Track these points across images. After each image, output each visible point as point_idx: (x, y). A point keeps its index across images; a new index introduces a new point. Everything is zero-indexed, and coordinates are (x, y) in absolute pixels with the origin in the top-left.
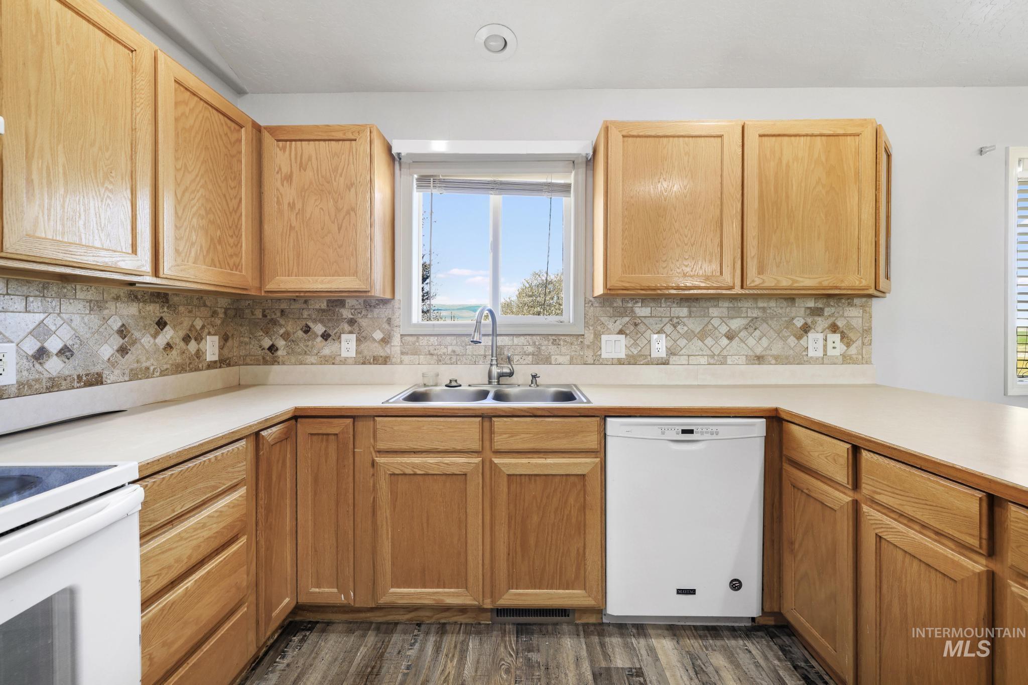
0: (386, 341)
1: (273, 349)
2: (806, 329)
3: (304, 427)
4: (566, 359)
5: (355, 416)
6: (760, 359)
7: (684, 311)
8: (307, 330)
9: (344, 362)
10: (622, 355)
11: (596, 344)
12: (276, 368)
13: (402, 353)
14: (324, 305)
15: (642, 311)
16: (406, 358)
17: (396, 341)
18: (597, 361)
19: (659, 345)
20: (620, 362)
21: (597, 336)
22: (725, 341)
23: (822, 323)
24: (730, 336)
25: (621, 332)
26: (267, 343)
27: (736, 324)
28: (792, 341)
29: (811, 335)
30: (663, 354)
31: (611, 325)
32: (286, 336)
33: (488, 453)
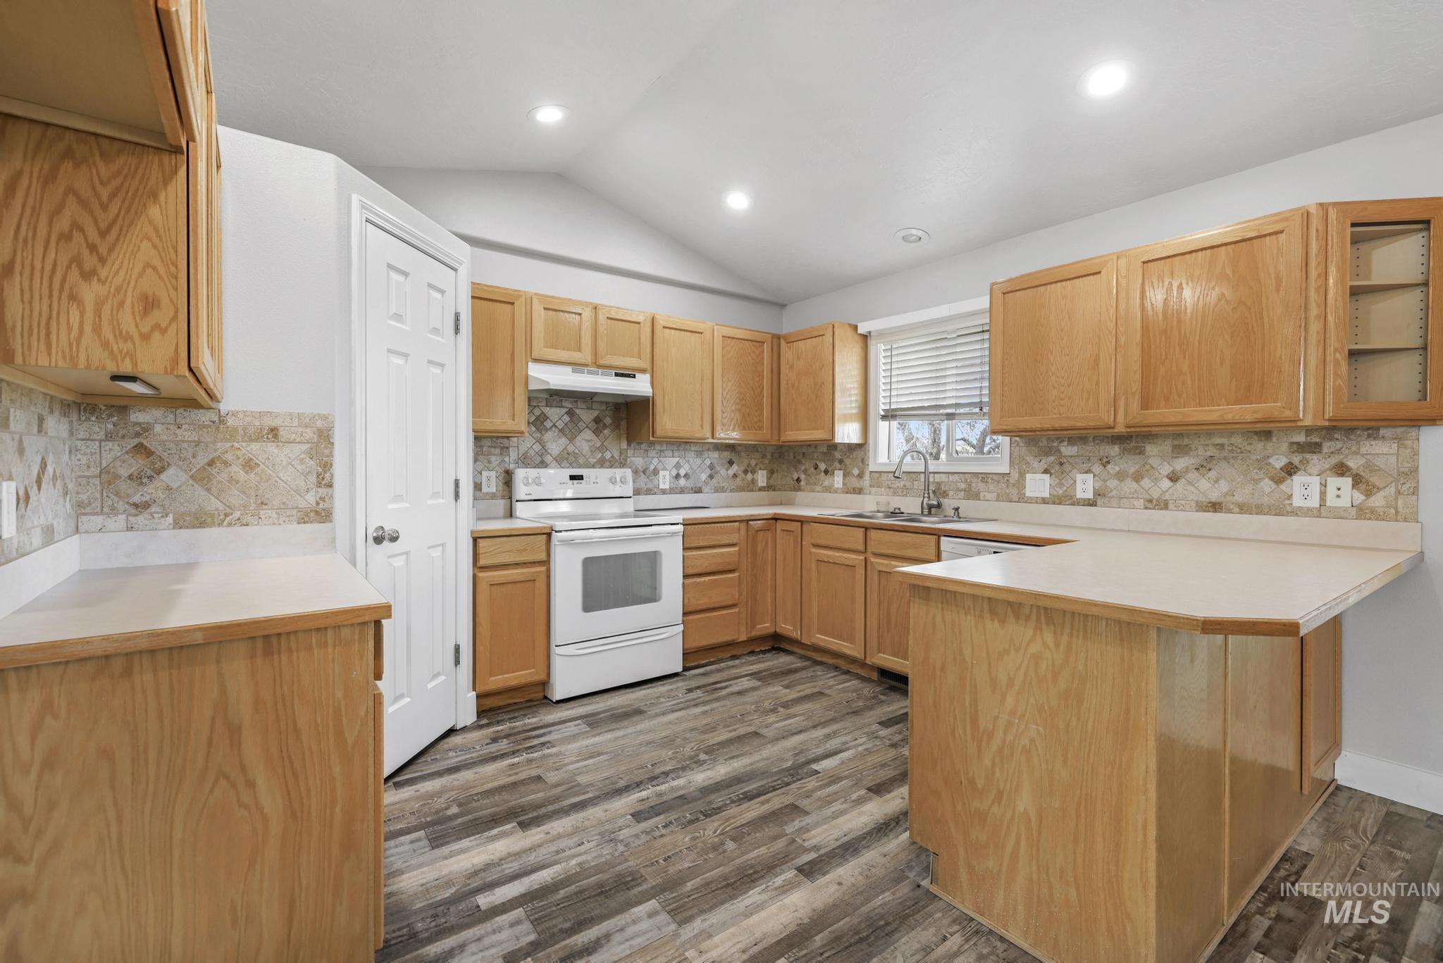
0: (860, 476)
1: (798, 480)
2: (1290, 470)
3: (780, 525)
4: (992, 496)
5: (802, 521)
6: (1215, 507)
7: (1115, 450)
8: (816, 467)
9: (836, 491)
10: (1046, 495)
11: (1020, 484)
12: (799, 493)
13: (871, 486)
14: (825, 450)
15: (1067, 450)
16: (873, 490)
17: (867, 476)
18: (1022, 499)
19: (1085, 485)
20: (1044, 501)
21: (1022, 475)
22: (1166, 484)
23: (1317, 462)
24: (1174, 478)
25: (1046, 471)
26: (796, 477)
27: (1181, 464)
28: (1267, 485)
29: (1298, 479)
30: (1090, 495)
31: (1036, 465)
32: (805, 471)
33: (869, 554)
